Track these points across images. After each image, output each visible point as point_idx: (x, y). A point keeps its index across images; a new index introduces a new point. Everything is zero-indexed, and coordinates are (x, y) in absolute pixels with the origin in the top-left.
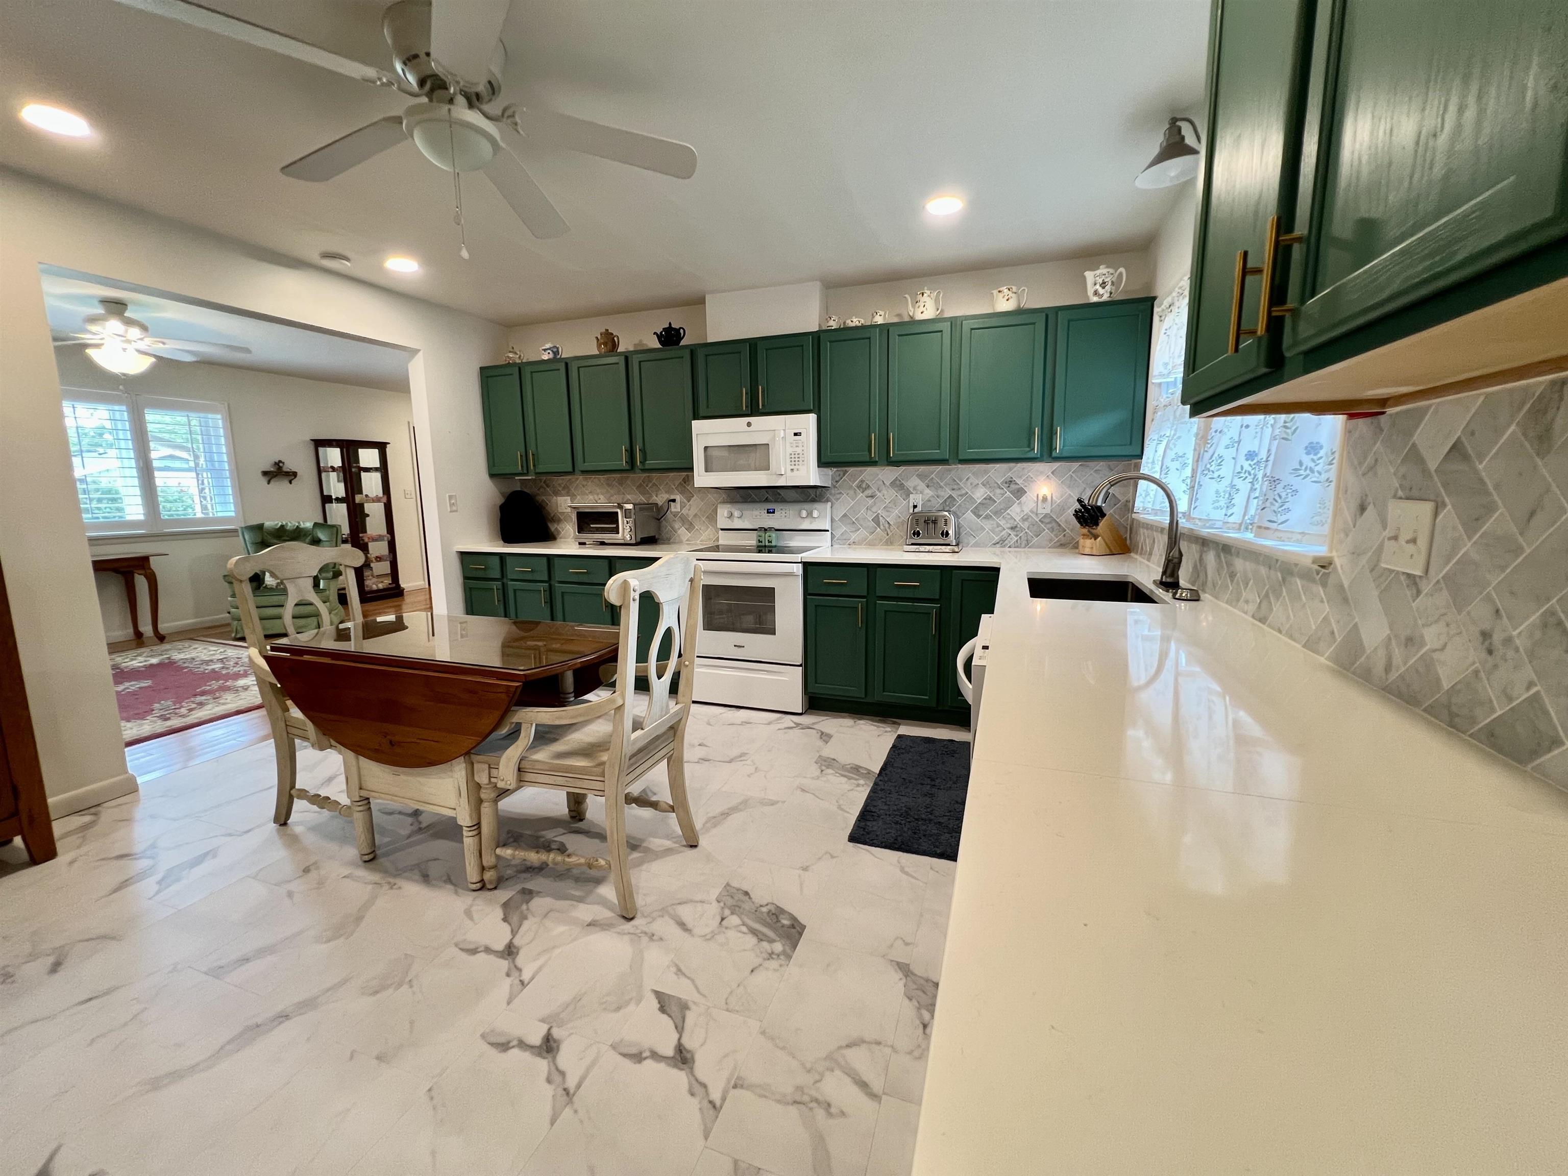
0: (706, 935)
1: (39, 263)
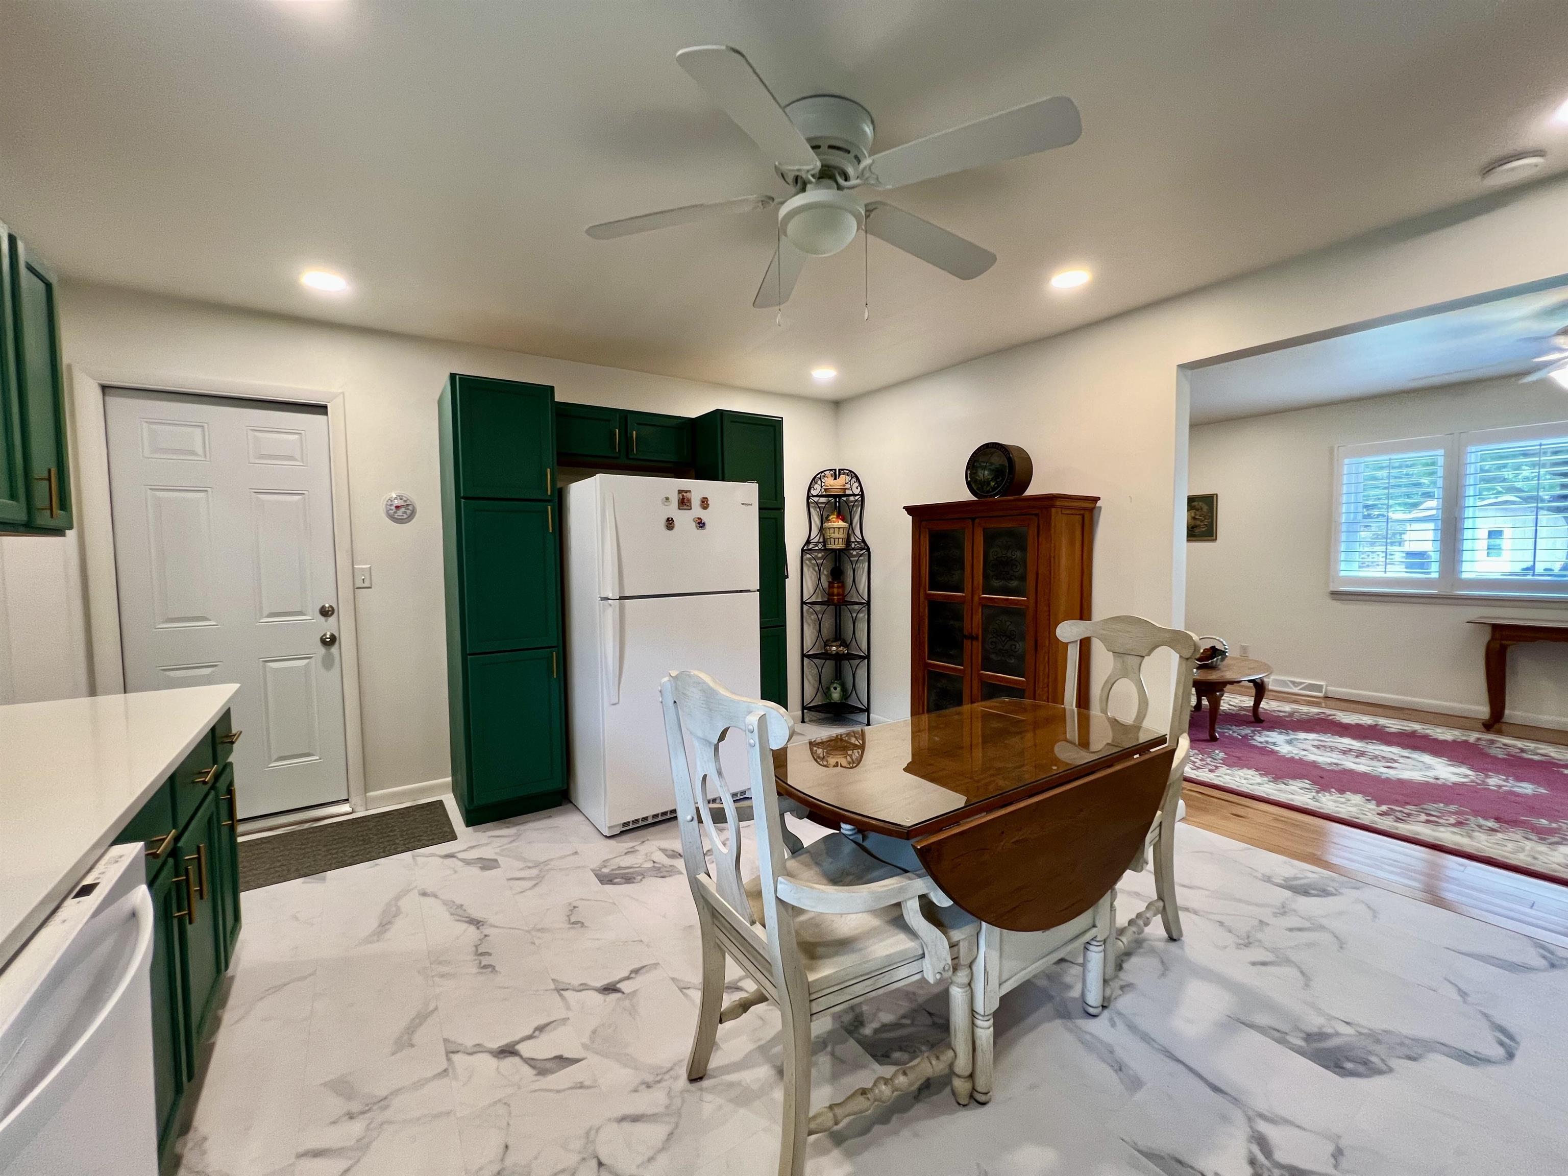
0: (597, 1132)
1: (1178, 366)
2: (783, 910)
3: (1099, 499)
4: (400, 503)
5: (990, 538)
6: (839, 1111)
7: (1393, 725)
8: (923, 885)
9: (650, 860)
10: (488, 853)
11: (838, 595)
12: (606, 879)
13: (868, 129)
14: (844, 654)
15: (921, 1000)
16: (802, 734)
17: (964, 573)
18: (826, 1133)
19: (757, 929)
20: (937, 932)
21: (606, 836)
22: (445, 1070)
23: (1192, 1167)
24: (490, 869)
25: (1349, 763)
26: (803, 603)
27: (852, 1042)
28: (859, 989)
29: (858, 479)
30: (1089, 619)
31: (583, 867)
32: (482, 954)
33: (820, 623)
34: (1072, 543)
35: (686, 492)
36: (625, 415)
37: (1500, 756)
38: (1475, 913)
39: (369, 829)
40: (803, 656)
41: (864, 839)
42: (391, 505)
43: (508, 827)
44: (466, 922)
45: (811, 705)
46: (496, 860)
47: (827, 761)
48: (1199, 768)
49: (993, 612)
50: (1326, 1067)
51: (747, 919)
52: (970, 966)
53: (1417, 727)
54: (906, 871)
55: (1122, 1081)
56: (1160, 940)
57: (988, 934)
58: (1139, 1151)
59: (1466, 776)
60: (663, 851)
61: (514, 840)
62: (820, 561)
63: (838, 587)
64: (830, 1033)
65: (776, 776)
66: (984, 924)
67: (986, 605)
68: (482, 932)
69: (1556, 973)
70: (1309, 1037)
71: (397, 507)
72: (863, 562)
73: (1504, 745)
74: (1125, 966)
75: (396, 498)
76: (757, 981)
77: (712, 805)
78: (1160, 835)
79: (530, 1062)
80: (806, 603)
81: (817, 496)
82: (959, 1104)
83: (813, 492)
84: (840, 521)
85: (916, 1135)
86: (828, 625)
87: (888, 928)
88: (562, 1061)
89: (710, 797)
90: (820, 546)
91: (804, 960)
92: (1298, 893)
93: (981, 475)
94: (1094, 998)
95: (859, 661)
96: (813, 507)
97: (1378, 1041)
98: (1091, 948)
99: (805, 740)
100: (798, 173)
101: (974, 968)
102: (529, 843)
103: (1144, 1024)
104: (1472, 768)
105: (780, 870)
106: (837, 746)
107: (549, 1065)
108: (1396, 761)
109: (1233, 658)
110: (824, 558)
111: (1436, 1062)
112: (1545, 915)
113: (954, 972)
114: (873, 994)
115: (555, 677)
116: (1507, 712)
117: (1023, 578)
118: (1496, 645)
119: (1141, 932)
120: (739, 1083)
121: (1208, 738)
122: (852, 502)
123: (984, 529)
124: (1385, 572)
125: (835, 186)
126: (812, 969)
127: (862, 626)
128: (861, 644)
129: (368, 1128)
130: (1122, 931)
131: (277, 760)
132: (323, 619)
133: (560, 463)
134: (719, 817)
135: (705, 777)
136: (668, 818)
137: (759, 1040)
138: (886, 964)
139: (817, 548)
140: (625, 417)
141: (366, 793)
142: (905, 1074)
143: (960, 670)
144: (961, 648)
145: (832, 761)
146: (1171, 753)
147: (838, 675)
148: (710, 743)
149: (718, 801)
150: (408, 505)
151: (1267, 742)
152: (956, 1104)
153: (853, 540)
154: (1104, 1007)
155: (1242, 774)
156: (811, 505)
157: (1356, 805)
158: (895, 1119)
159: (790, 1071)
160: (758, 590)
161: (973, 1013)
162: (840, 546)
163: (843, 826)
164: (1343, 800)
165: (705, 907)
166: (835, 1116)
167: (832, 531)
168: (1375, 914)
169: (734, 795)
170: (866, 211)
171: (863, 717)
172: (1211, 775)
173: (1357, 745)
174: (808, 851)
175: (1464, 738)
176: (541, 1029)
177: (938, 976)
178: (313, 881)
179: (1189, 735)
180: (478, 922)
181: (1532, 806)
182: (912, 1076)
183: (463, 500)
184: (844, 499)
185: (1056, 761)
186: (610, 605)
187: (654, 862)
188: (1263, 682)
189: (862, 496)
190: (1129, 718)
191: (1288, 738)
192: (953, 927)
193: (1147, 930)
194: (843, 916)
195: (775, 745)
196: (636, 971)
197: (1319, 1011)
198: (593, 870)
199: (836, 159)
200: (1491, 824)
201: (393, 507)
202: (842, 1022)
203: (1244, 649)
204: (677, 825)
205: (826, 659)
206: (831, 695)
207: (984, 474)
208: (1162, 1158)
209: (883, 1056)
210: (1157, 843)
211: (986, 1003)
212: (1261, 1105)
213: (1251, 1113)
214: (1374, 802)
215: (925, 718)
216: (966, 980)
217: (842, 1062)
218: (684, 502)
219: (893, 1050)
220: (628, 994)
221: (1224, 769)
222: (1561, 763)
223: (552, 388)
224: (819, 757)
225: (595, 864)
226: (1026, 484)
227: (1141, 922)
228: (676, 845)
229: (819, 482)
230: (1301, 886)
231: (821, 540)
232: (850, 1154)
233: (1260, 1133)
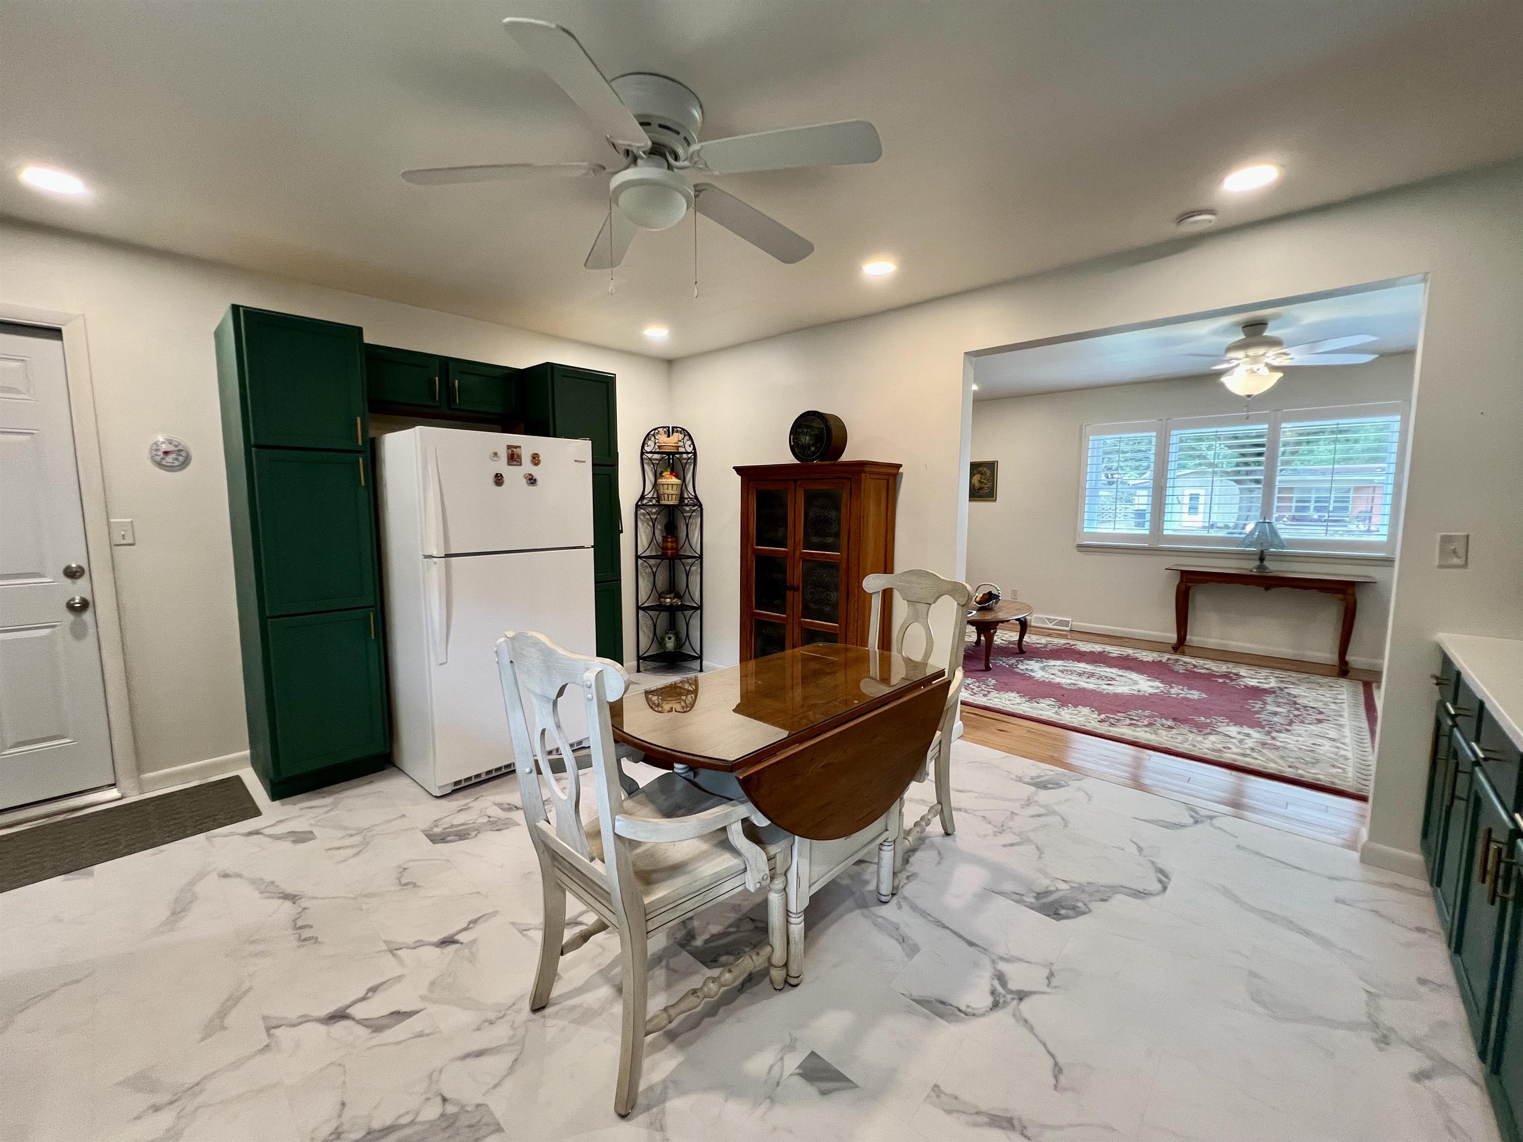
0: (440, 1072)
1: (965, 353)
2: (619, 843)
3: (901, 465)
4: (170, 448)
5: (810, 499)
6: (672, 1012)
7: (1115, 651)
8: (745, 810)
9: (485, 815)
10: (300, 825)
11: (672, 549)
12: (436, 839)
13: (697, 114)
14: (677, 605)
15: (745, 910)
16: (637, 683)
17: (787, 531)
18: (661, 1032)
19: (597, 865)
20: (757, 848)
21: (436, 797)
22: (267, 1046)
23: (951, 1005)
24: (303, 841)
25: (1083, 683)
26: (637, 557)
27: (685, 953)
28: (689, 905)
29: (691, 438)
30: (892, 573)
31: (413, 828)
32: (301, 928)
33: (654, 577)
34: (879, 502)
35: (516, 447)
36: (446, 362)
37: (1181, 671)
38: (1163, 792)
39: (148, 814)
40: (638, 608)
41: (695, 775)
42: (157, 450)
43: (323, 797)
44: (280, 898)
45: (645, 655)
46: (311, 832)
47: (662, 707)
48: (975, 694)
49: (813, 566)
50: (1048, 916)
51: (586, 855)
52: (785, 874)
53: (1130, 652)
54: (731, 800)
55: (903, 950)
56: (939, 836)
57: (800, 844)
58: (914, 1000)
59: (1158, 688)
60: (499, 805)
61: (331, 810)
62: (654, 517)
63: (672, 542)
64: (665, 949)
65: (613, 726)
66: (796, 837)
67: (805, 559)
68: (300, 906)
69: (1199, 826)
70: (1039, 896)
71: (166, 453)
72: (696, 517)
73: (1184, 662)
74: (911, 860)
75: (163, 443)
76: (597, 912)
77: (551, 757)
78: (940, 751)
79: (363, 1022)
80: (641, 558)
81: (651, 452)
82: (776, 989)
83: (647, 449)
84: (674, 478)
85: (739, 1021)
86: (662, 578)
87: (715, 850)
88: (399, 1016)
89: (548, 749)
90: (654, 501)
91: (639, 886)
92: (1040, 788)
93: (803, 440)
94: (885, 889)
95: (692, 611)
96: (646, 463)
97: (1083, 891)
98: (884, 848)
99: (640, 689)
100: (628, 148)
101: (789, 875)
102: (349, 810)
103: (922, 904)
104: (1162, 682)
105: (617, 809)
106: (671, 692)
107: (384, 1022)
108: (1114, 679)
109: (1005, 601)
110: (658, 513)
111: (1120, 901)
112: (1197, 787)
113: (771, 881)
114: (703, 907)
115: (373, 638)
116: (1188, 637)
117: (837, 535)
118: (1183, 587)
119: (923, 831)
120: (580, 1006)
121: (984, 668)
122: (685, 459)
123: (805, 491)
124: (1114, 529)
125: (666, 164)
126: (647, 893)
127: (695, 579)
128: (694, 595)
129: (179, 1117)
130: (908, 832)
131: (11, 747)
132: (68, 581)
133: (371, 410)
134: (558, 767)
135: (543, 731)
136: (506, 772)
137: (599, 965)
138: (714, 881)
139: (651, 503)
140: (446, 364)
141: (139, 776)
142: (730, 971)
143: (783, 618)
144: (784, 598)
145: (667, 707)
146: (948, 683)
147: (672, 626)
148: (549, 699)
149: (554, 752)
150: (180, 451)
151: (1027, 669)
152: (773, 990)
153: (686, 496)
154: (893, 895)
155: (1007, 697)
156: (645, 461)
157: (1084, 716)
158: (721, 1011)
159: (629, 986)
160: (592, 547)
161: (787, 912)
162: (673, 502)
163: (676, 765)
164: (1076, 712)
165: (546, 852)
166: (669, 1016)
167: (666, 487)
168: (1090, 798)
169: (572, 745)
170: (696, 191)
171: (696, 664)
172: (985, 699)
173: (1089, 668)
174: (643, 791)
175: (1159, 659)
176: (374, 990)
177: (758, 885)
178: (78, 876)
179: (963, 667)
180: (295, 896)
181: (1197, 708)
182: (736, 972)
183: (253, 449)
184: (678, 456)
185: (860, 695)
186: (435, 563)
187: (489, 817)
188: (1026, 620)
189: (695, 454)
190: (918, 657)
191: (1042, 665)
192: (772, 843)
193: (928, 829)
194: (677, 844)
195: (612, 697)
196: (475, 922)
197: (1046, 875)
198: (423, 831)
199: (667, 138)
200: (1170, 723)
201: (160, 453)
202: (676, 938)
203: (1014, 592)
204: (516, 778)
205: (661, 611)
206: (665, 644)
207: (806, 439)
208: (930, 1002)
209: (712, 961)
210: (937, 757)
211: (798, 902)
212: (1001, 951)
213: (994, 957)
214: (1097, 712)
215: (752, 664)
216: (781, 886)
217: (675, 971)
218: (514, 458)
219: (720, 955)
220: (467, 944)
221: (994, 694)
222: (1217, 674)
223: (360, 330)
224: (654, 704)
225: (425, 826)
226: (841, 450)
227: (923, 823)
228: (515, 798)
229: (653, 439)
230: (1041, 782)
231: (655, 496)
232: (682, 1047)
233: (1000, 971)
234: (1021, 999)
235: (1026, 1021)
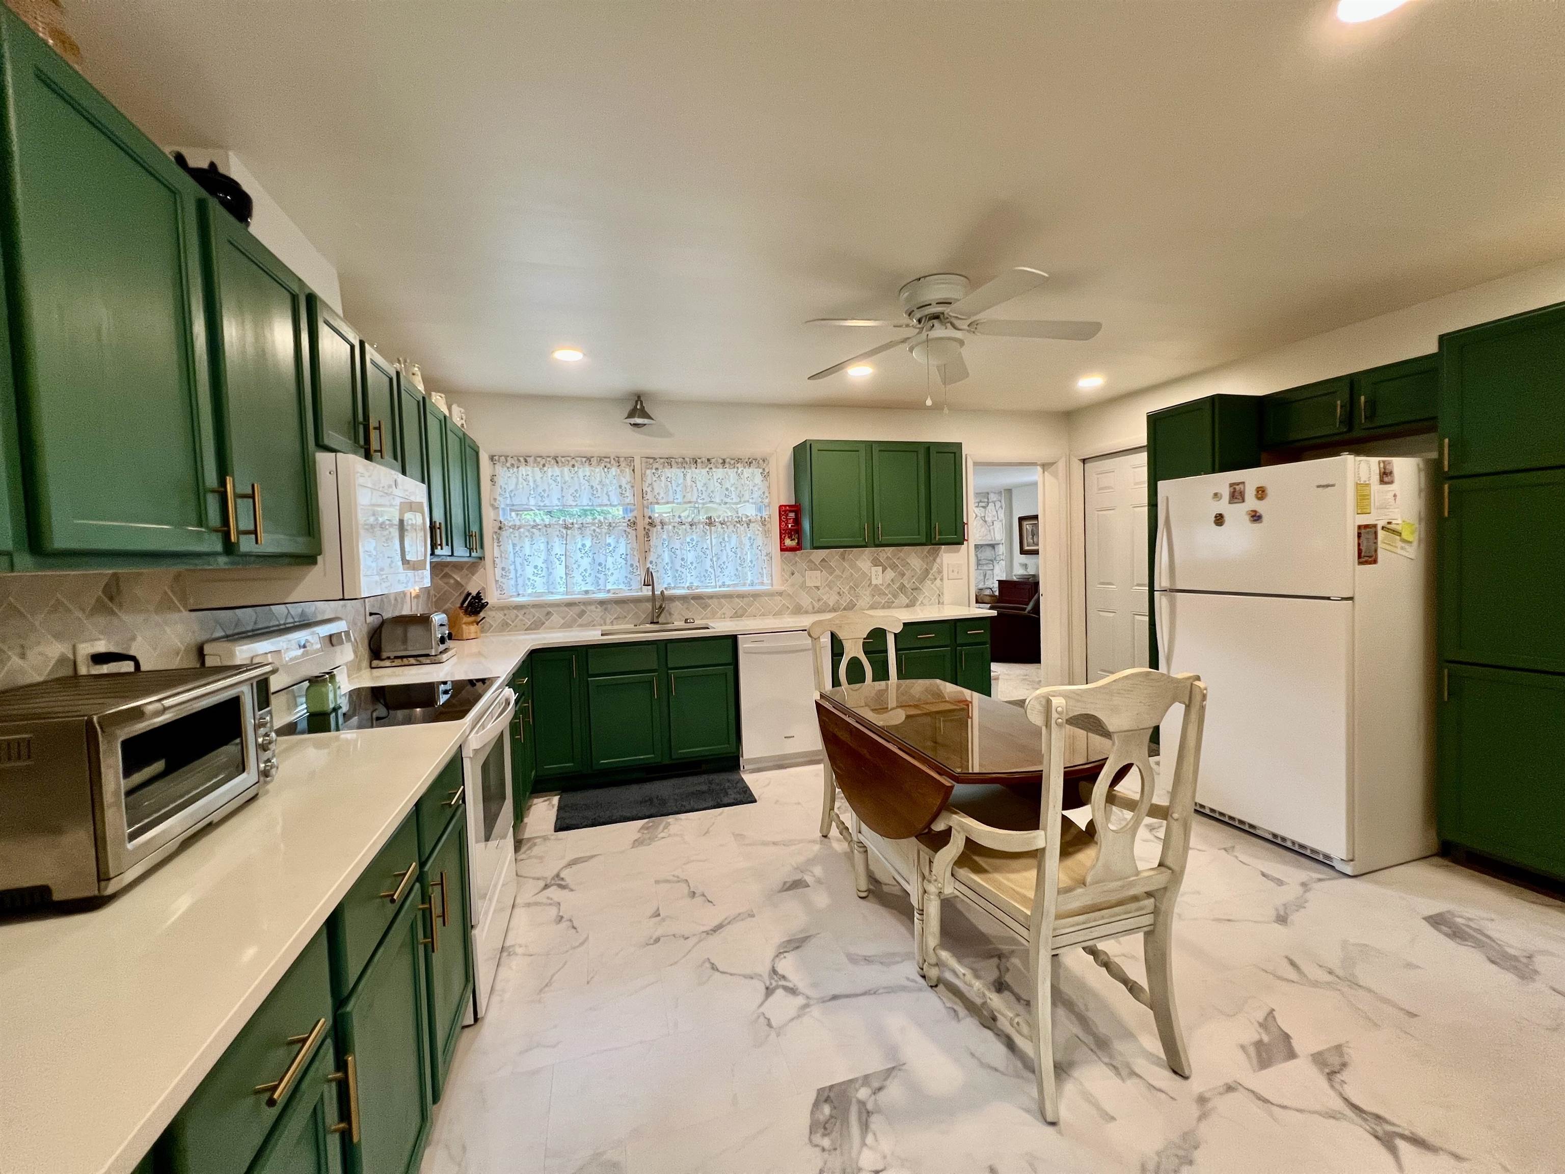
23: (792, 950)
35: (1238, 484)
55: (856, 953)
58: (812, 936)
140: (1353, 382)
208: (803, 942)
212: (813, 1011)
218: (1236, 495)
233: (798, 995)
234: (767, 988)
235: (752, 978)
